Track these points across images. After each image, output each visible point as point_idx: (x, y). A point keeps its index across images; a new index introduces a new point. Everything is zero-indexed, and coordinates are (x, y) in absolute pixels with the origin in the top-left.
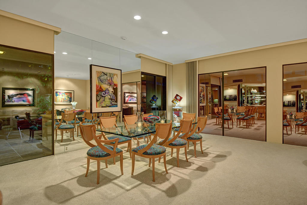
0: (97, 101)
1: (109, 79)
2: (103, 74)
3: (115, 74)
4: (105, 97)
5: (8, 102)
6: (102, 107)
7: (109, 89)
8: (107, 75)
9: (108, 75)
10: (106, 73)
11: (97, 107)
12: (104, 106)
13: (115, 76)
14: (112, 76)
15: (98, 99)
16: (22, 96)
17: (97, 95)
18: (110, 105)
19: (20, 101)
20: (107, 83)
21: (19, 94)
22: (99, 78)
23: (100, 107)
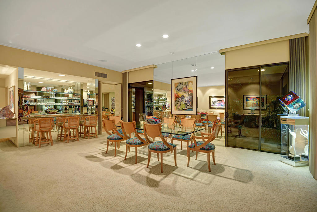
0: (175, 105)
1: (184, 87)
2: (179, 84)
3: (189, 82)
4: (181, 102)
5: (213, 106)
6: (179, 110)
7: (184, 95)
8: (182, 84)
9: (184, 84)
10: (181, 83)
11: (175, 110)
12: (180, 109)
13: (190, 84)
14: (187, 84)
15: (176, 104)
16: (221, 102)
17: (175, 101)
18: (186, 109)
19: (220, 105)
20: (182, 90)
21: (218, 101)
22: (176, 88)
23: (177, 110)
